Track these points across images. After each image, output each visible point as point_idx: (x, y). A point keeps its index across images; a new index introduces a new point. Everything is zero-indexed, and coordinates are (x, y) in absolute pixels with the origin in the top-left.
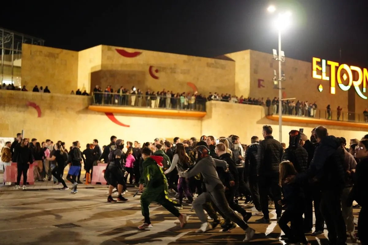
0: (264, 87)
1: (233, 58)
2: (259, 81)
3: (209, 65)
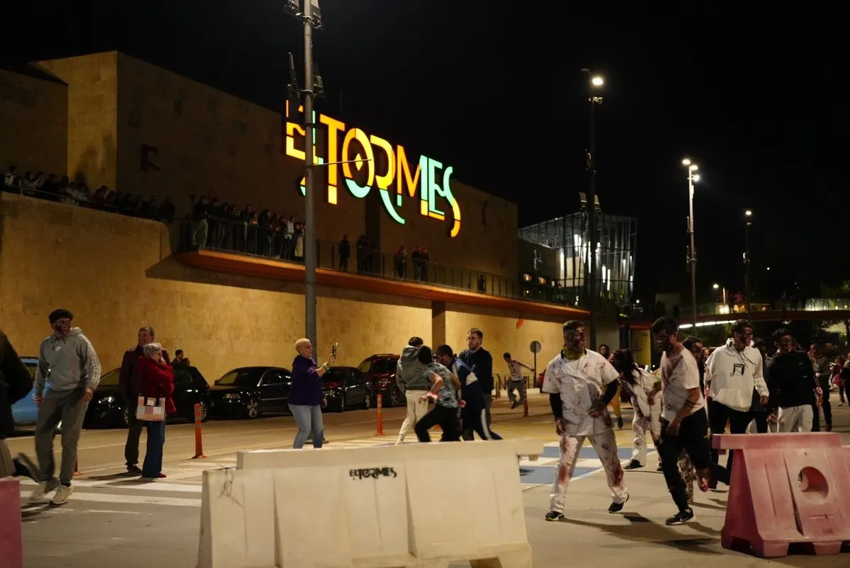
0: (158, 169)
1: (60, 76)
2: (145, 149)
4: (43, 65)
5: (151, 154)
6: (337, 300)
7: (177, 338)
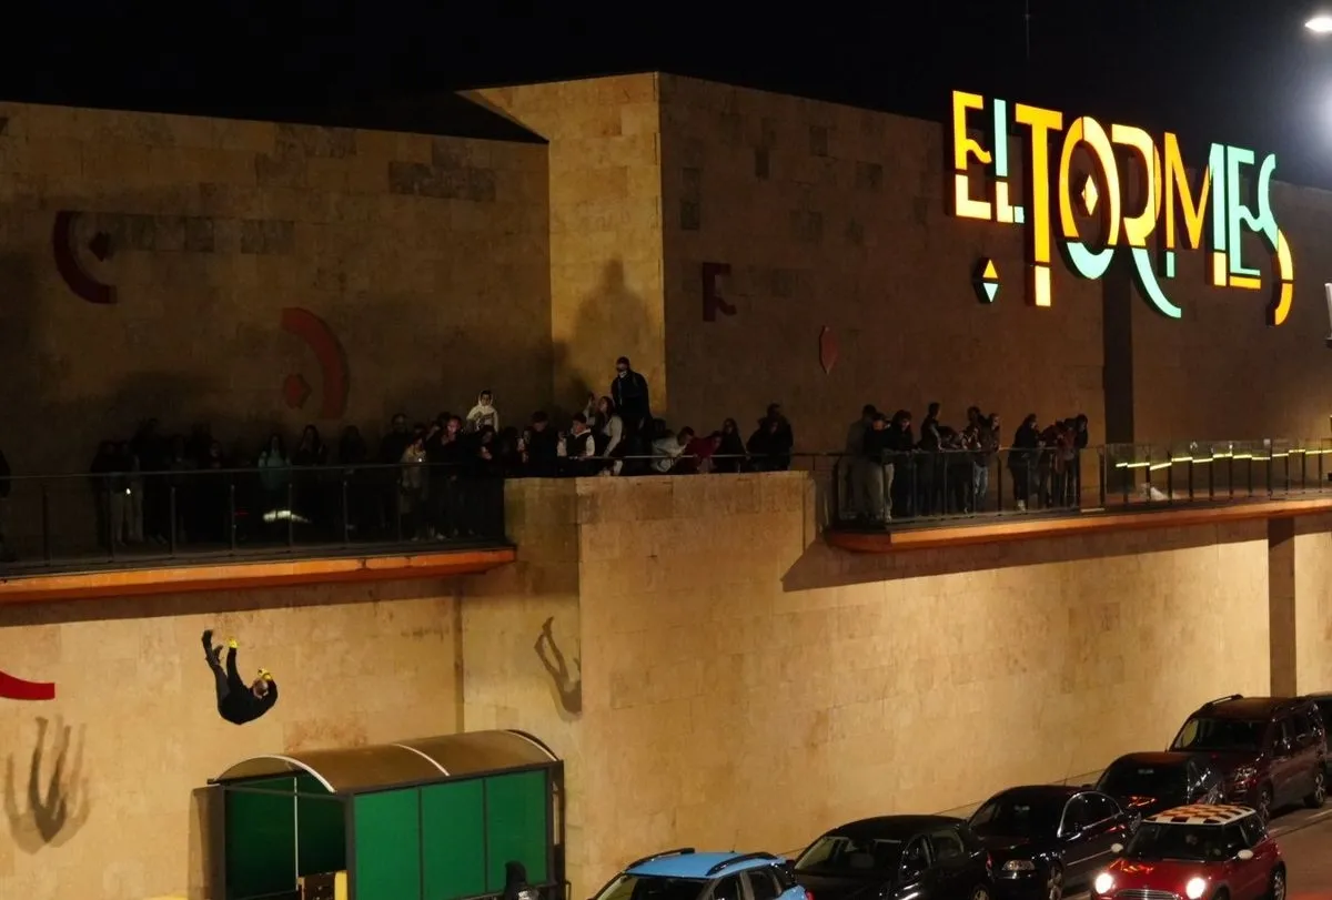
2: (710, 271)
3: (402, 180)
4: (491, 96)
5: (719, 279)
6: (1096, 561)
7: (835, 707)
